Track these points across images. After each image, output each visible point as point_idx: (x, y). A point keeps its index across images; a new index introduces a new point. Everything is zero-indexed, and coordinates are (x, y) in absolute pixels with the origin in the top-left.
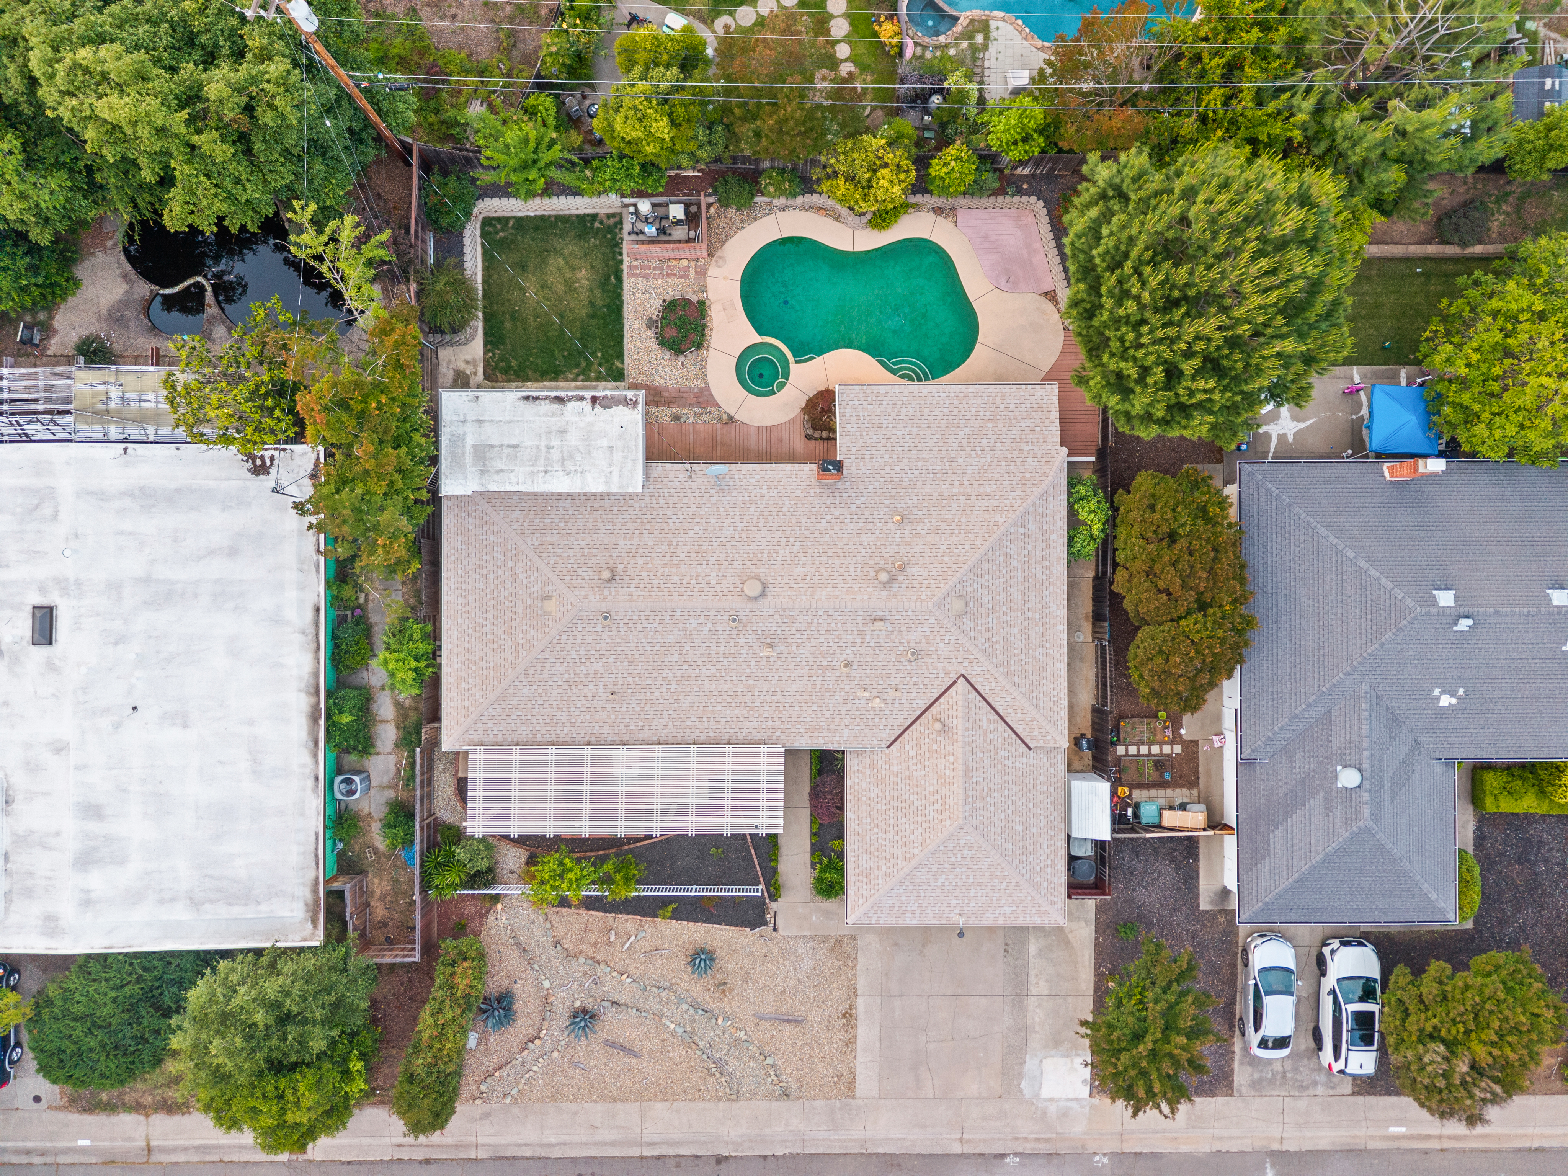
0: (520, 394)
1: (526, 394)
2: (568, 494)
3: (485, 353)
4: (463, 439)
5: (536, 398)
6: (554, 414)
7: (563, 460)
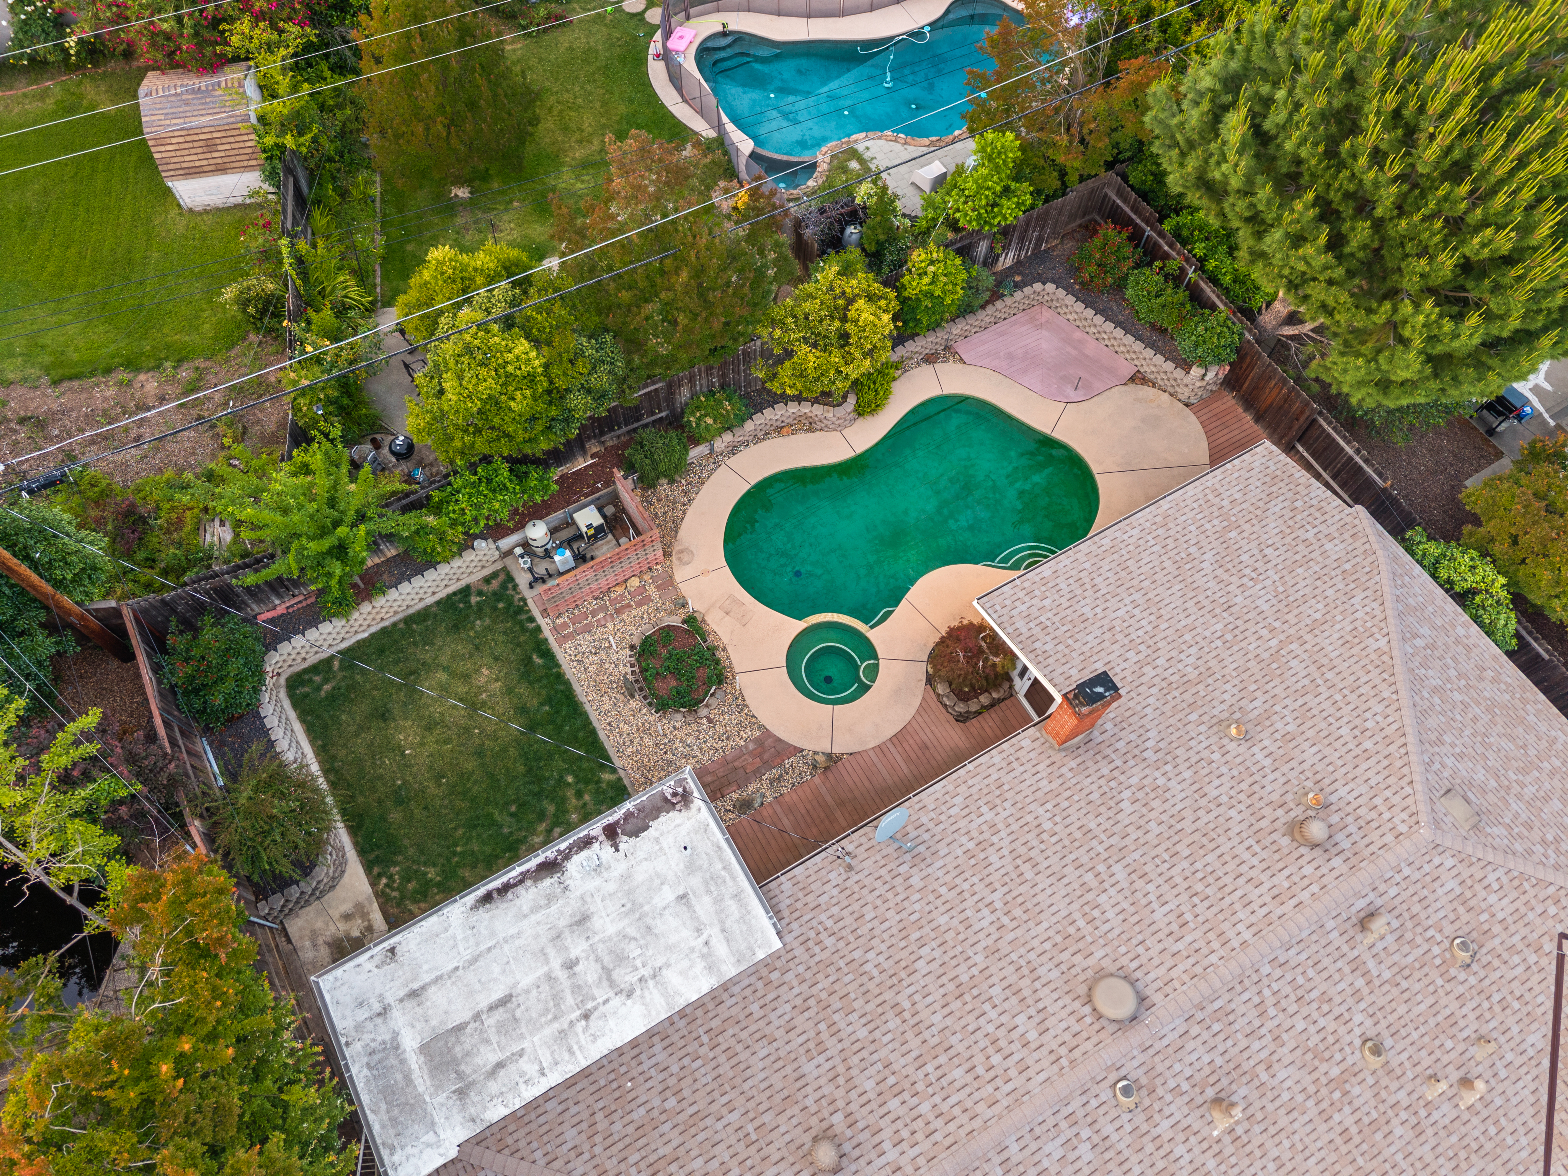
0: (471, 898)
1: (482, 891)
2: (651, 1034)
3: (373, 885)
4: (394, 1046)
5: (506, 888)
6: (550, 899)
7: (608, 973)
